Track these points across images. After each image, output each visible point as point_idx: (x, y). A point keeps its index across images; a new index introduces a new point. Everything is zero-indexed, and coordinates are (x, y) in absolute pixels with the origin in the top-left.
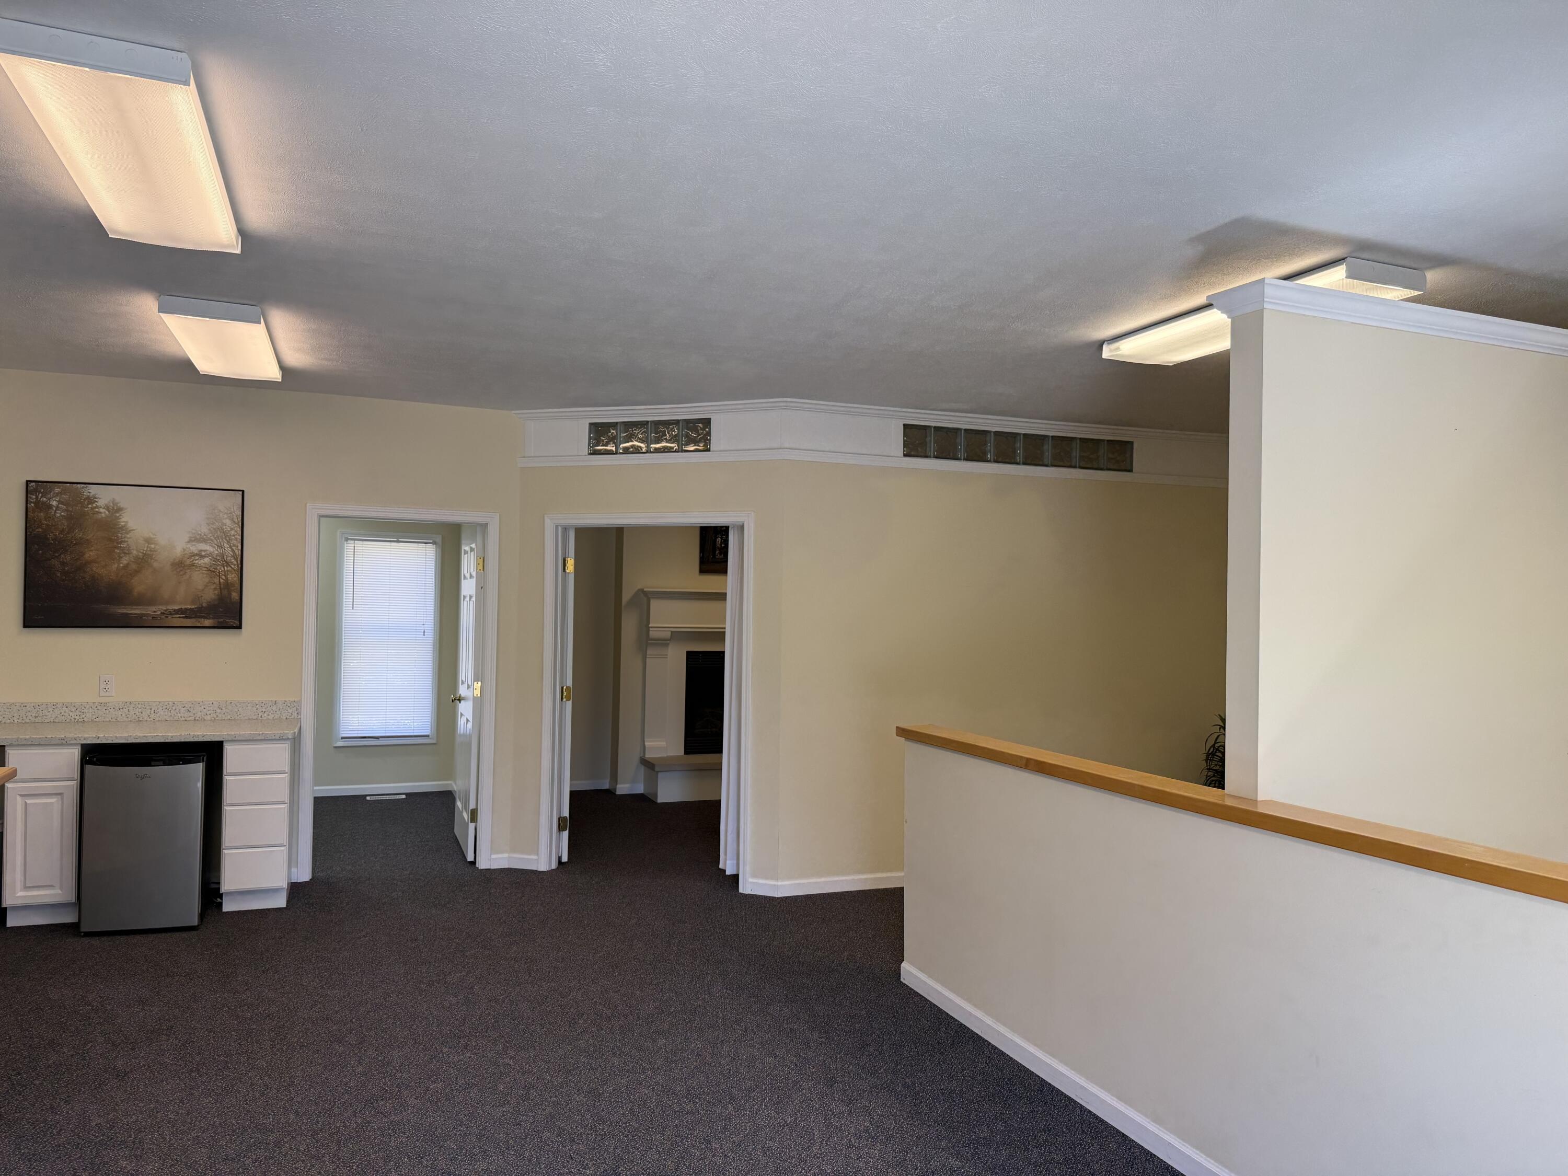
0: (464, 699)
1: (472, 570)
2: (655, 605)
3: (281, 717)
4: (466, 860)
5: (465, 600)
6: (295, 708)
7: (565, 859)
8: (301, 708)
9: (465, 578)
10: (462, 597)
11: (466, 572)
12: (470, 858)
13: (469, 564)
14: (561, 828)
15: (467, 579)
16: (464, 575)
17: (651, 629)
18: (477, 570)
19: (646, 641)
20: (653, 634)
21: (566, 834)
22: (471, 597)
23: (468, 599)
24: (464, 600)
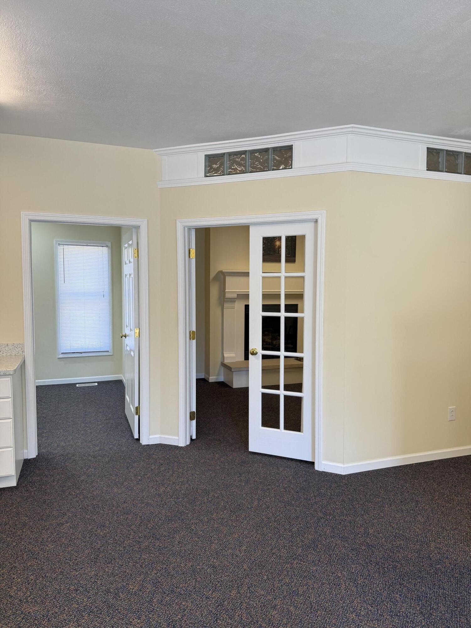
0: (128, 336)
1: (130, 258)
2: (228, 279)
3: (12, 354)
4: (134, 437)
5: (127, 277)
6: (20, 348)
7: (194, 437)
8: (24, 348)
9: (126, 263)
10: (125, 275)
11: (126, 259)
12: (136, 436)
13: (128, 254)
14: (191, 418)
15: (127, 264)
16: (125, 262)
17: (226, 293)
18: (134, 257)
19: (223, 299)
20: (227, 295)
21: (194, 422)
22: (130, 275)
23: (128, 276)
24: (125, 277)
